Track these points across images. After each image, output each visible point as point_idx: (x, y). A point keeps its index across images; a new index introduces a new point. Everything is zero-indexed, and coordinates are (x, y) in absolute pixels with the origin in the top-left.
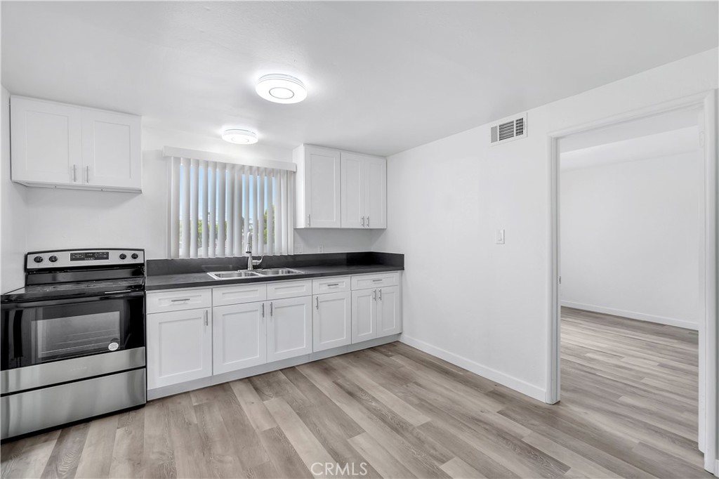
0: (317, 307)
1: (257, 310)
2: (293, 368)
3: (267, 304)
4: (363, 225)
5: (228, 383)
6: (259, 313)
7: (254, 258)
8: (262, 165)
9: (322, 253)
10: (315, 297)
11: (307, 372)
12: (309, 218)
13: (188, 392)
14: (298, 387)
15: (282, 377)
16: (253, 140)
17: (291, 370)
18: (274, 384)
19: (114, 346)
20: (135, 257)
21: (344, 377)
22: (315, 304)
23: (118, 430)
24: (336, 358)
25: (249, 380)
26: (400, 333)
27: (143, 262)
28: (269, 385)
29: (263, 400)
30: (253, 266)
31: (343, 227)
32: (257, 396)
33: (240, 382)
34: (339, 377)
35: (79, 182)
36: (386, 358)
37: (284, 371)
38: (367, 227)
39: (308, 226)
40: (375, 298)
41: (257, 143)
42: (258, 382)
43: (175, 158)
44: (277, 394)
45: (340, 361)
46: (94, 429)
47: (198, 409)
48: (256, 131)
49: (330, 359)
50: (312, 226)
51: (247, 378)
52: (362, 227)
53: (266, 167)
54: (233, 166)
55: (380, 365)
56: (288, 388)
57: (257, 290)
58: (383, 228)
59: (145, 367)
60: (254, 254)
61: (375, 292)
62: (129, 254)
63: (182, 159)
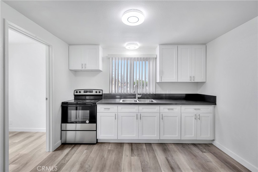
0: (162, 118)
1: (135, 116)
2: (151, 144)
3: (139, 114)
4: (191, 80)
5: (124, 143)
6: (136, 117)
7: (138, 94)
8: (142, 57)
9: (170, 93)
10: (161, 114)
11: (156, 148)
12: (161, 77)
13: (110, 143)
14: (148, 155)
15: (144, 147)
16: (137, 47)
17: (149, 145)
18: (139, 150)
19: (87, 122)
20: (100, 92)
21: (172, 156)
22: (161, 117)
23: (85, 150)
24: (173, 144)
25: (131, 144)
26: (214, 140)
27: (102, 94)
28: (138, 149)
29: (132, 156)
30: (138, 97)
31: (179, 81)
32: (131, 153)
33: (128, 144)
34: (170, 156)
35: (84, 69)
36: (201, 153)
37: (146, 144)
38: (193, 81)
39: (161, 81)
40: (196, 118)
41: (139, 48)
42: (134, 146)
43: (112, 58)
44: (138, 155)
45: (173, 146)
46: (81, 148)
47: (109, 151)
48: (138, 43)
49: (169, 144)
50: (162, 81)
51: (131, 143)
52: (190, 81)
53: (144, 57)
54: (131, 58)
55: (195, 156)
56: (144, 153)
57: (135, 108)
58: (204, 81)
59: (96, 130)
60: (139, 93)
61: (196, 115)
62: (98, 91)
63: (114, 58)
